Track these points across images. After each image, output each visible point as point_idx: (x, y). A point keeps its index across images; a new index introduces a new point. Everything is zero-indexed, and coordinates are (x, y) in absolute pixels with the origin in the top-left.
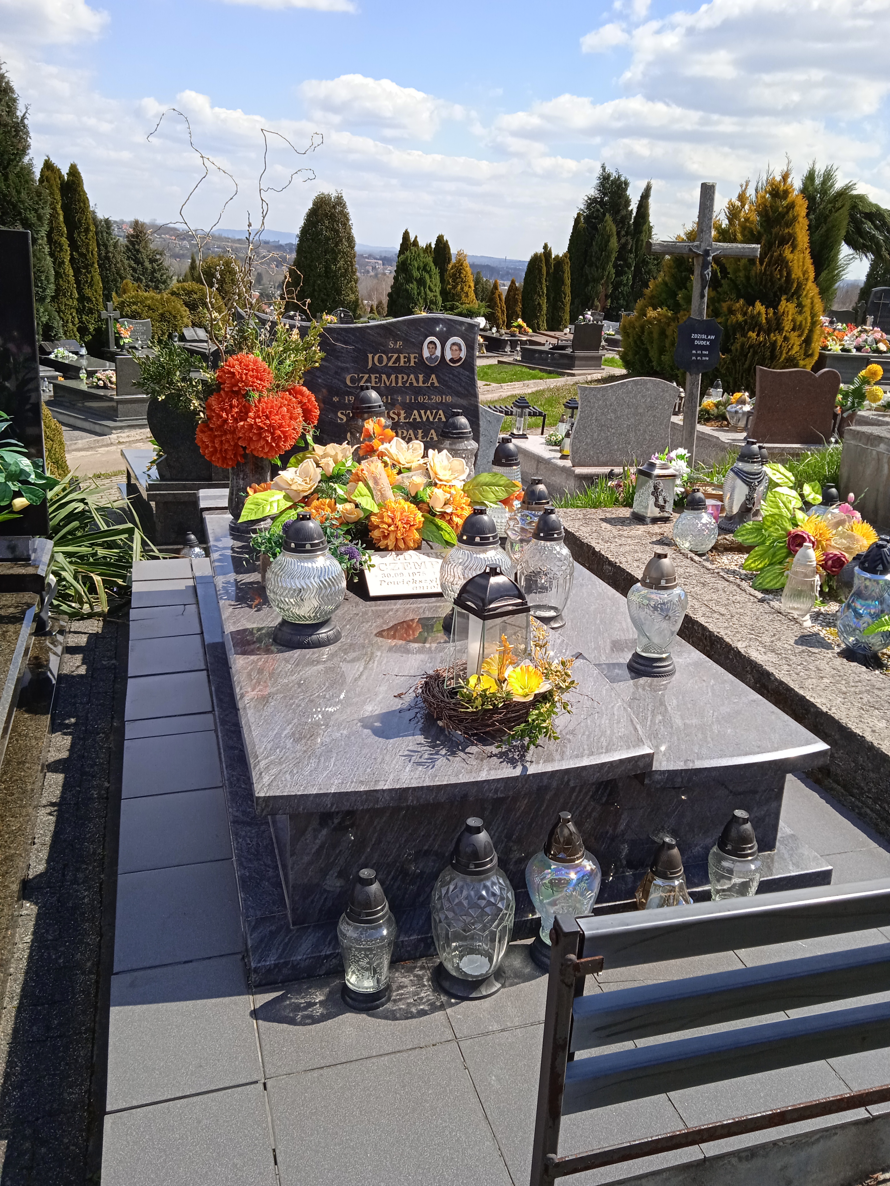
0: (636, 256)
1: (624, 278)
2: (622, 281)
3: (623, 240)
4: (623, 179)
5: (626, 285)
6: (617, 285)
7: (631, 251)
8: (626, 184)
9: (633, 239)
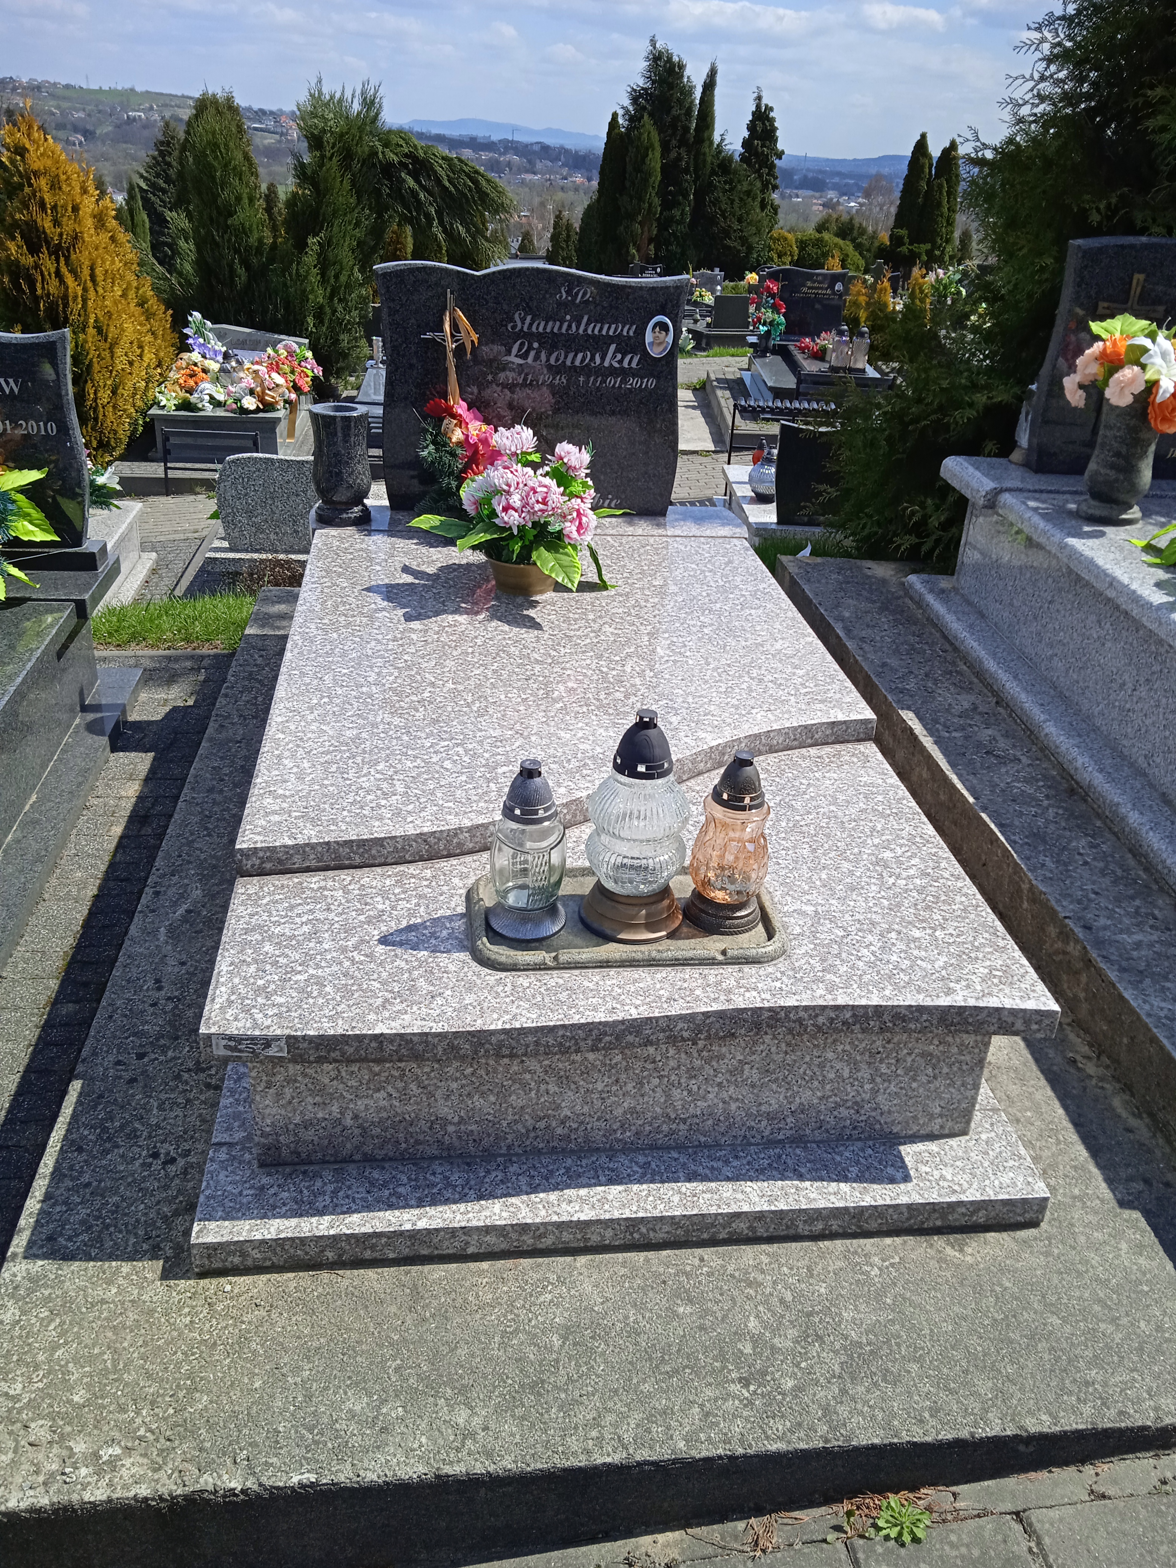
0: (697, 178)
1: (676, 213)
2: (673, 217)
3: (673, 155)
4: (675, 59)
5: (681, 222)
6: (664, 224)
7: (686, 171)
8: (682, 67)
9: (689, 152)
